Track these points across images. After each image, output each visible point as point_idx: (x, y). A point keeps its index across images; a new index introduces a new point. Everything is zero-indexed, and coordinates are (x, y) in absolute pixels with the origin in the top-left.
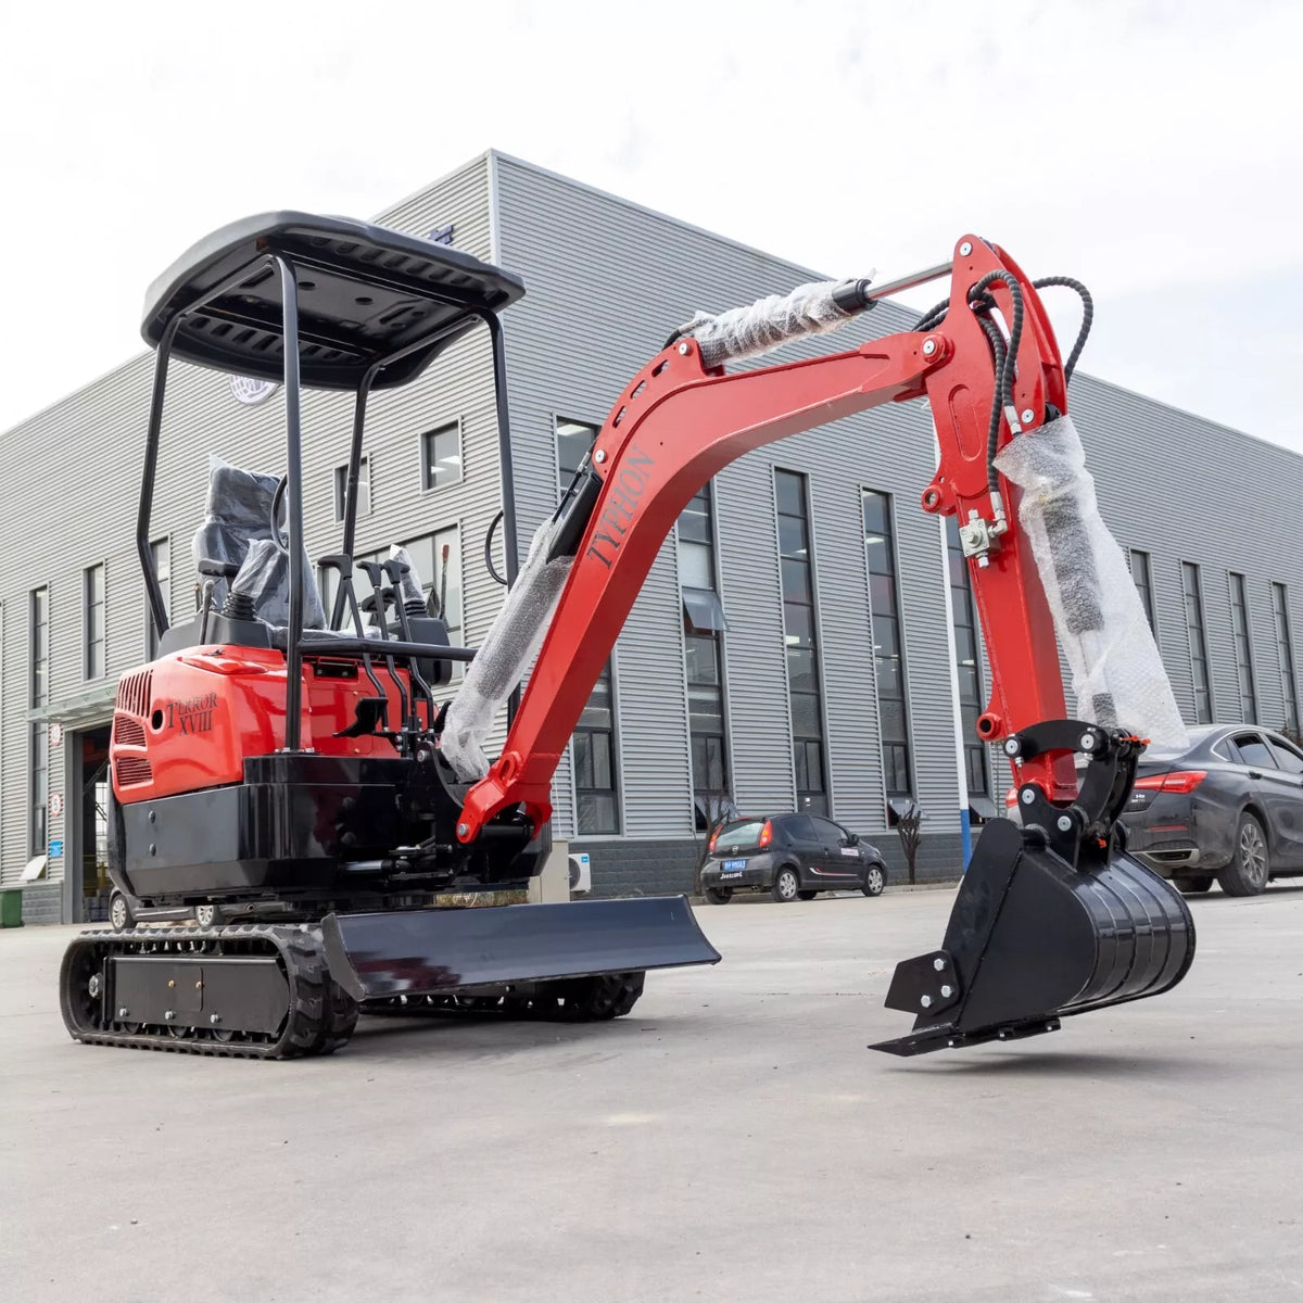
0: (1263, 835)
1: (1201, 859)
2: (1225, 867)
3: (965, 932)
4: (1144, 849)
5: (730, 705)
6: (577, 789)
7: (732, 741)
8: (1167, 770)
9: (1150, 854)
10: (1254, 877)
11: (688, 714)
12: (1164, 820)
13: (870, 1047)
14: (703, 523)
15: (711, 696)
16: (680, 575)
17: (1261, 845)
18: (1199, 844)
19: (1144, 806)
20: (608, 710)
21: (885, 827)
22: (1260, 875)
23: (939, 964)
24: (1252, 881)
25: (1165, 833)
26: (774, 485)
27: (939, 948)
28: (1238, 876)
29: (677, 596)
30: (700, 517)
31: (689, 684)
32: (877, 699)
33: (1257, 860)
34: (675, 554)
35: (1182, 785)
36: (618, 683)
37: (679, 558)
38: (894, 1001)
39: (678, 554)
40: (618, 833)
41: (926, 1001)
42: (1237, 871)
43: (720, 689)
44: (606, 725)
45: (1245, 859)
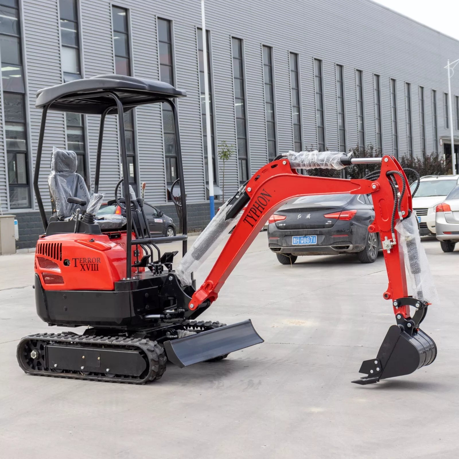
0: (376, 236)
1: (353, 249)
2: (362, 251)
3: (384, 354)
4: (330, 245)
5: (88, 138)
6: (9, 184)
7: (89, 157)
8: (341, 210)
9: (332, 247)
10: (373, 255)
11: (67, 143)
12: (339, 232)
13: (352, 382)
14: (73, 36)
15: (78, 132)
16: (62, 66)
17: (375, 240)
18: (353, 242)
19: (331, 226)
20: (25, 141)
21: (166, 201)
22: (374, 253)
23: (376, 362)
24: (372, 256)
25: (339, 238)
26: (112, 15)
27: (376, 358)
28: (367, 255)
29: (61, 78)
30: (72, 33)
31: (67, 126)
32: (163, 133)
33: (374, 247)
34: (59, 54)
35: (347, 217)
36: (30, 126)
37: (62, 56)
38: (362, 371)
39: (61, 54)
40: (31, 208)
41: (372, 371)
42: (366, 252)
43: (83, 129)
44: (23, 149)
45: (369, 247)
